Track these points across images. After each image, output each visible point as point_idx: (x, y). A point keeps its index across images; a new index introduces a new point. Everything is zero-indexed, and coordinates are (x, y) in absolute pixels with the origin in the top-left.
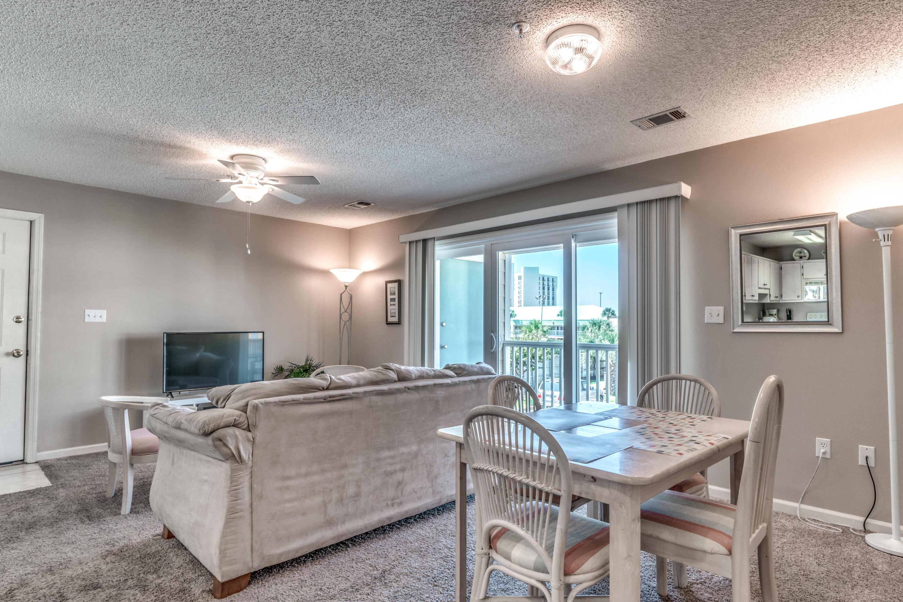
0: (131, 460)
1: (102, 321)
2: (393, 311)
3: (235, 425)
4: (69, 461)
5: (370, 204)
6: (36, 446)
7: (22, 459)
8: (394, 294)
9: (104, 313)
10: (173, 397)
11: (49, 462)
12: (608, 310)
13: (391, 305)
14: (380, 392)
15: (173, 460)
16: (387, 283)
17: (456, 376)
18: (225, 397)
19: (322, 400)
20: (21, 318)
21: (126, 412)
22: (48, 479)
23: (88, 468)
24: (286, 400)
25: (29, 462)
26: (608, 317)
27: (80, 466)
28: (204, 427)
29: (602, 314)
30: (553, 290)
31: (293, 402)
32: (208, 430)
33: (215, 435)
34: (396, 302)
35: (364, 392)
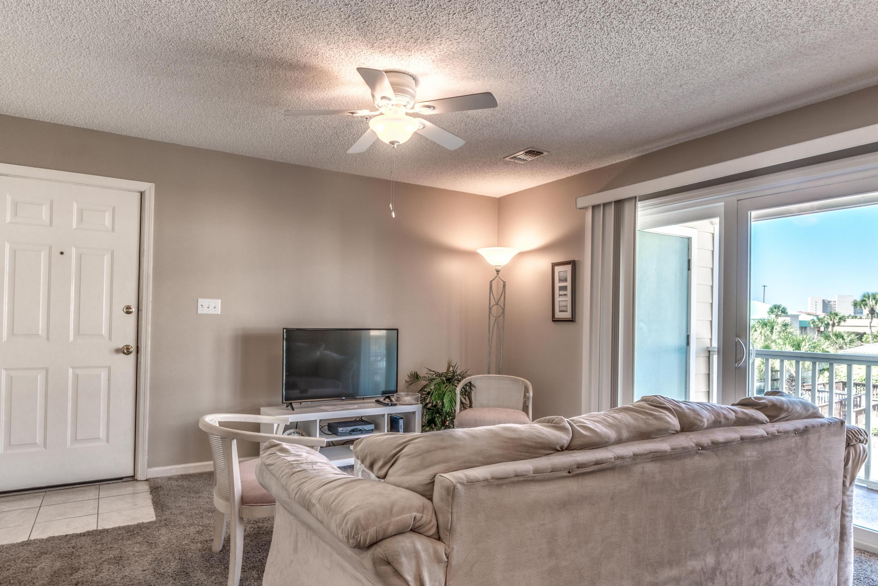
0: (240, 511)
1: (215, 313)
2: (563, 304)
3: (415, 530)
4: (180, 483)
5: (542, 153)
6: (146, 461)
7: (132, 474)
8: (566, 280)
9: (218, 303)
10: (293, 409)
11: (159, 481)
12: (777, 307)
13: (560, 295)
14: (658, 454)
15: (296, 542)
16: (554, 265)
17: (768, 420)
18: (386, 459)
19: (565, 474)
20: (131, 309)
21: (234, 443)
22: (154, 508)
23: (198, 495)
24: (502, 476)
25: (139, 479)
26: (777, 316)
27: (189, 492)
28: (357, 533)
31: (516, 479)
32: (365, 540)
33: (379, 550)
34: (569, 292)
35: (634, 455)
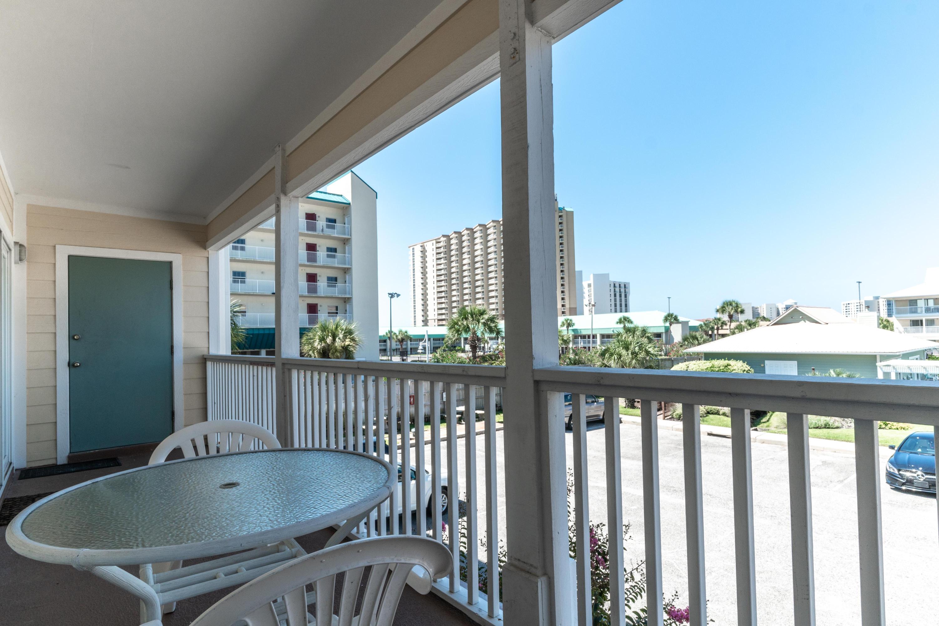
12: (670, 315)
26: (670, 323)
29: (665, 320)
30: (626, 296)
